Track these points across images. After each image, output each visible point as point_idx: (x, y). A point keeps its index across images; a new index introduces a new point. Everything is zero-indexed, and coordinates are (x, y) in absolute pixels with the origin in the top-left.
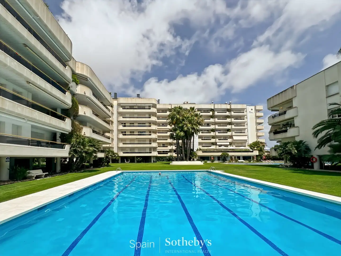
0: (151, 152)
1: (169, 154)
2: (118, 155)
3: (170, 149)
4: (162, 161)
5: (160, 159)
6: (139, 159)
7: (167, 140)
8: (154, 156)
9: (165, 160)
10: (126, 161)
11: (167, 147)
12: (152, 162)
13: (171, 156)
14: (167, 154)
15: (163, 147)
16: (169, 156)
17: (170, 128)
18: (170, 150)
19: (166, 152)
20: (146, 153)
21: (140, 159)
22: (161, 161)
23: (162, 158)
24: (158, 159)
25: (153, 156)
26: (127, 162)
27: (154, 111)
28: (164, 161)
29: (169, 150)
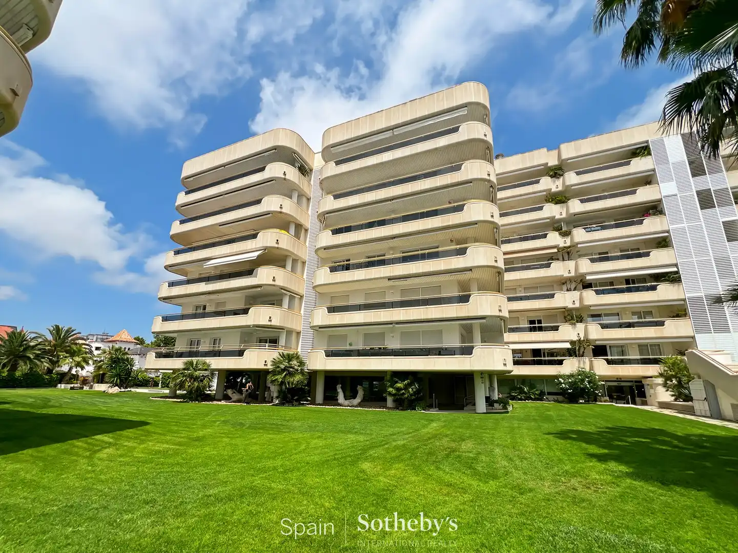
0: (473, 347)
1: (570, 366)
2: (302, 363)
3: (575, 338)
4: (535, 399)
5: (522, 392)
6: (398, 389)
7: (552, 296)
8: (490, 375)
9: (549, 394)
10: (341, 398)
11: (556, 329)
12: (481, 405)
13: (581, 373)
14: (560, 363)
15: (533, 329)
16: (572, 376)
17: (562, 245)
18: (572, 343)
19: (553, 357)
20: (440, 352)
21: (406, 387)
22: (529, 398)
23: (532, 387)
24: (514, 389)
25: (482, 373)
26: (347, 402)
27: (477, 136)
28: (541, 400)
29: (568, 346)
